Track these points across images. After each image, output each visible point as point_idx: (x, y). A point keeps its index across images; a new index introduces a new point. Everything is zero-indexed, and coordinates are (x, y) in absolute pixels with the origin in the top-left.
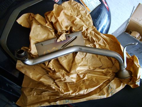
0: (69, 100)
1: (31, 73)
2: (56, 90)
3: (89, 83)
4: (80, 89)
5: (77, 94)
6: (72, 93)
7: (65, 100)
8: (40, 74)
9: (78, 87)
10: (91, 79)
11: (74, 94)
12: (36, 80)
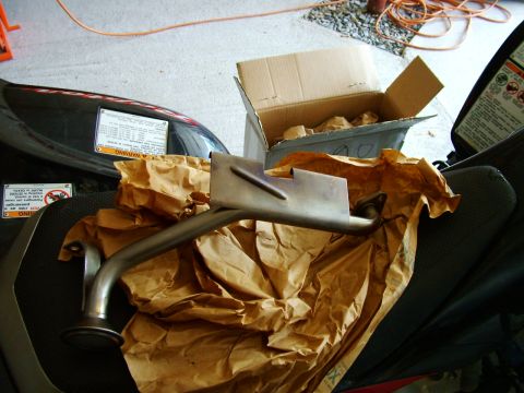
0: (337, 367)
1: (196, 377)
2: (292, 362)
3: (343, 290)
4: (340, 317)
5: (344, 331)
6: (332, 338)
7: (326, 378)
8: (217, 360)
9: (331, 317)
10: (340, 280)
11: (338, 338)
12: (222, 381)
